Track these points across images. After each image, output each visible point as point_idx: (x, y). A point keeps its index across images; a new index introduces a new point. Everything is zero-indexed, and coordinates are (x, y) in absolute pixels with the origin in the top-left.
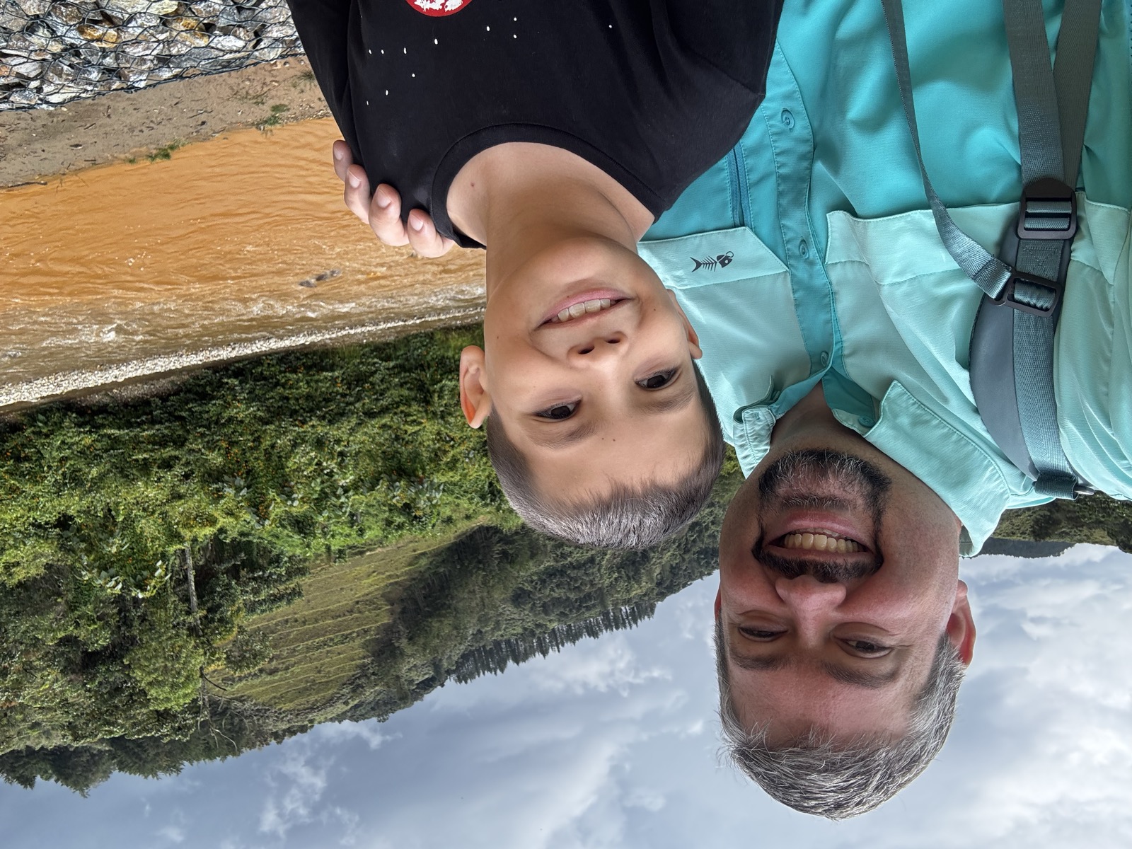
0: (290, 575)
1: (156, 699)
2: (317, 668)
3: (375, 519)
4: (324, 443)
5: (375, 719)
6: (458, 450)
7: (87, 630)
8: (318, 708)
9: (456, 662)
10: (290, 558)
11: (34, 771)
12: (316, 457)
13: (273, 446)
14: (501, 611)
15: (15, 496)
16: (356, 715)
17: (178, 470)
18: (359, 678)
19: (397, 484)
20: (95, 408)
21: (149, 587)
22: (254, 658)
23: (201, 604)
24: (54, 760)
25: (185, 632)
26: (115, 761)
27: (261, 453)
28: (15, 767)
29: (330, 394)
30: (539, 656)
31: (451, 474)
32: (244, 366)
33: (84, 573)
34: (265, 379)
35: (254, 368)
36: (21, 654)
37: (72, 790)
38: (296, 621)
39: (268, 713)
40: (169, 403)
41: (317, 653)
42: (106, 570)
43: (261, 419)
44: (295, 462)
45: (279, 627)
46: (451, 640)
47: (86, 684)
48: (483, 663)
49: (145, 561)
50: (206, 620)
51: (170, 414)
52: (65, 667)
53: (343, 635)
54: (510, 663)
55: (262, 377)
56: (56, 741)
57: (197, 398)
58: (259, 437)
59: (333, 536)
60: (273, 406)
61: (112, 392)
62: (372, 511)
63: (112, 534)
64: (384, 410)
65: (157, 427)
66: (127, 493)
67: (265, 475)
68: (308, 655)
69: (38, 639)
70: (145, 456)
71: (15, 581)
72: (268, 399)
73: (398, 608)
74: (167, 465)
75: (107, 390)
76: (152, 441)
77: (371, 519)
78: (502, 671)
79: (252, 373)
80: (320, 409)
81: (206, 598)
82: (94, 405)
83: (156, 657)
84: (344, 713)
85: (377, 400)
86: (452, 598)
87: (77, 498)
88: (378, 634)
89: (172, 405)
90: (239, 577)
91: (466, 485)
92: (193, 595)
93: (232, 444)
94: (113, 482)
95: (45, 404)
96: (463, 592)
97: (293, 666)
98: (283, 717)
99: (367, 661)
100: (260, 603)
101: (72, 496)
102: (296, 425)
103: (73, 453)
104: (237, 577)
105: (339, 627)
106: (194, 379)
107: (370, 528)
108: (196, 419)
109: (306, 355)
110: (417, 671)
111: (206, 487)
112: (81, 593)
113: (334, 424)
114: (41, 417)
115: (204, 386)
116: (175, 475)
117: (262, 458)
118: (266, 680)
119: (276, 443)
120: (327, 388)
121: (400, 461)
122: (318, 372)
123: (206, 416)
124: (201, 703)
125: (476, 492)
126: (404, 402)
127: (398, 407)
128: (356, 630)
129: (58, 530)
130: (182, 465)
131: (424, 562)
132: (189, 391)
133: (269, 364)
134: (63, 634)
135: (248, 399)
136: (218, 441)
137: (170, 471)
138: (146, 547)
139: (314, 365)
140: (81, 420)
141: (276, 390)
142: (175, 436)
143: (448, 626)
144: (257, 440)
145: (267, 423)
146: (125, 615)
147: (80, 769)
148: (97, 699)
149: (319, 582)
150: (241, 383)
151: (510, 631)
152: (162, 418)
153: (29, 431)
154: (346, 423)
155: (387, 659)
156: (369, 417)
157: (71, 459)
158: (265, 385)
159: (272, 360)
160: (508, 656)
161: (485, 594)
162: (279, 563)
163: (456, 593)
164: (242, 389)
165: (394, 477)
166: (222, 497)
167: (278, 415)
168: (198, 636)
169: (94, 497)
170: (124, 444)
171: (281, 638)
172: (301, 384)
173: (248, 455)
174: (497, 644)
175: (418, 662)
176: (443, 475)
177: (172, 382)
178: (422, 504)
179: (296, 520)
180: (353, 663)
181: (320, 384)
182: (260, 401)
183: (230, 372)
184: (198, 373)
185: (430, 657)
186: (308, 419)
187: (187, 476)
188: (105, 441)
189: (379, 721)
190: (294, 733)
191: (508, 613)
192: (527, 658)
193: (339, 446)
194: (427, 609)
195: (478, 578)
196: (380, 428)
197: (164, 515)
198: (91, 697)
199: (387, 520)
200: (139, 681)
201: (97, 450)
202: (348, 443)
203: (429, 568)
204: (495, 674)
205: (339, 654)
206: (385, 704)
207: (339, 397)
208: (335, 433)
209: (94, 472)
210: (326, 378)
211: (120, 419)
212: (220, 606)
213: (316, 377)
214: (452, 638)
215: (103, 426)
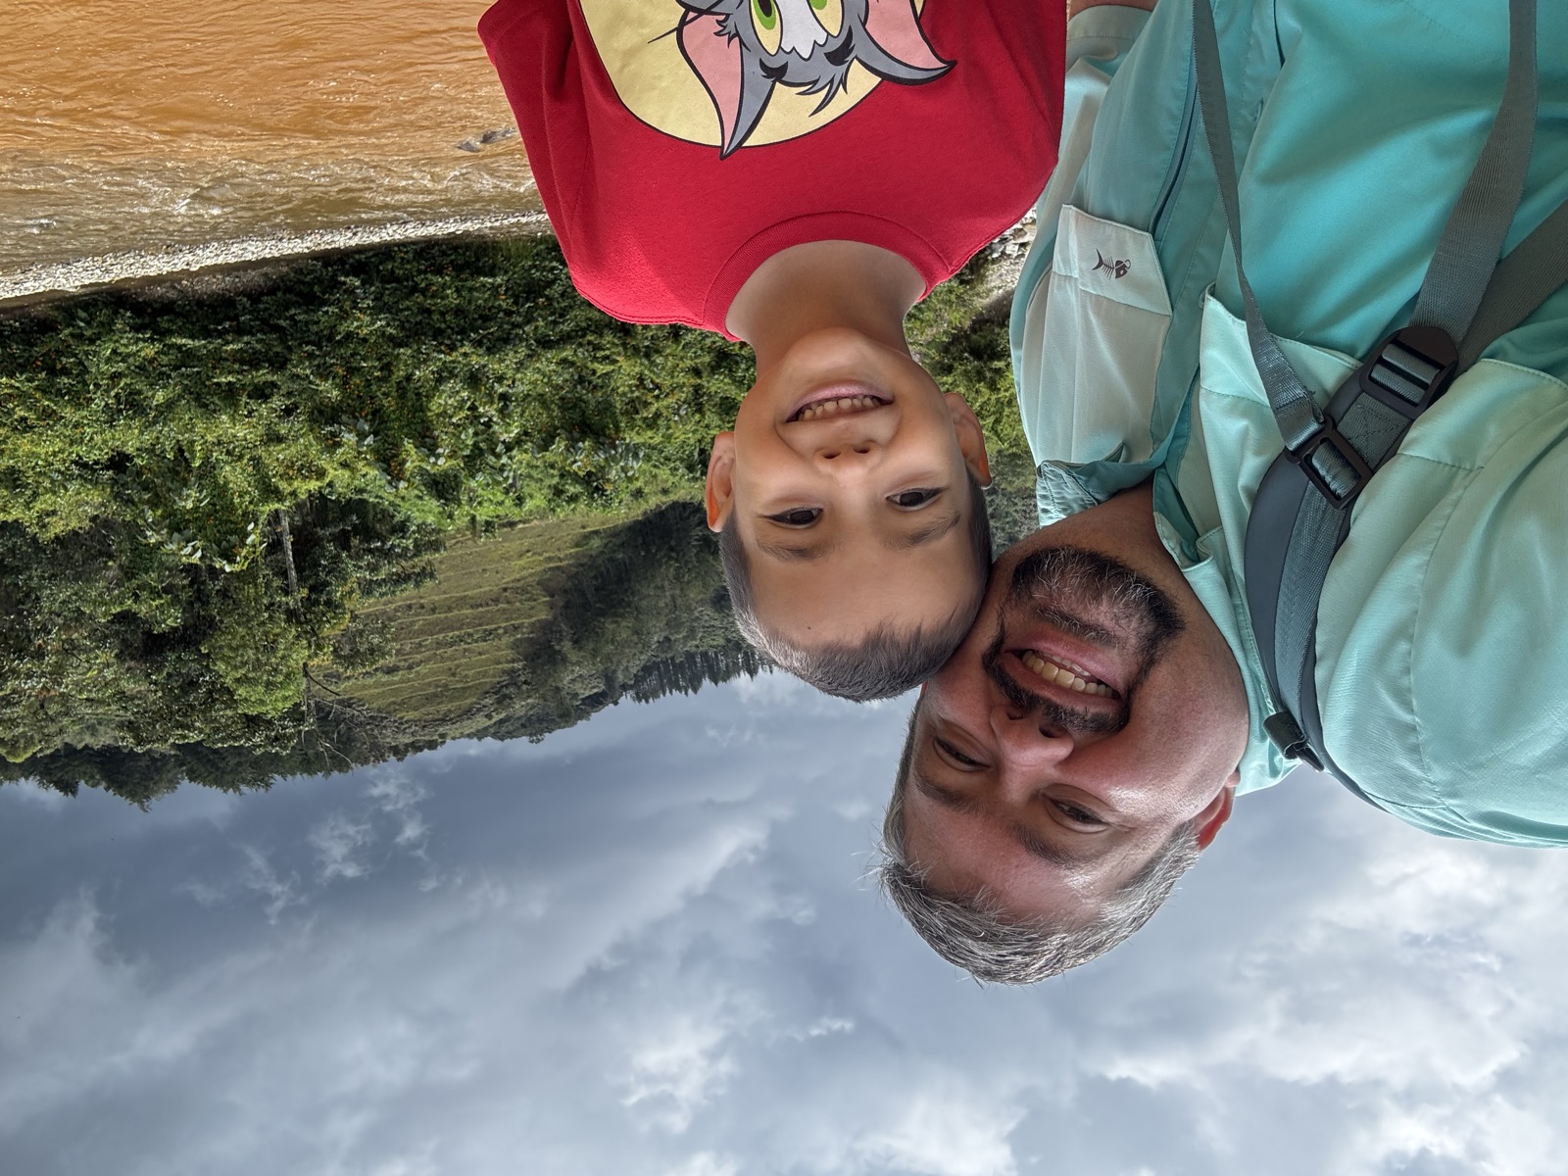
0: (419, 549)
1: (246, 700)
2: (450, 669)
3: (538, 485)
4: (480, 380)
5: (525, 739)
6: (665, 403)
7: (151, 605)
8: (451, 719)
9: (635, 675)
10: (418, 526)
11: (77, 776)
12: (469, 399)
13: (409, 378)
14: (697, 614)
15: (51, 423)
16: (502, 731)
17: (277, 402)
18: (506, 686)
19: (580, 444)
20: (157, 306)
21: (238, 559)
22: (372, 654)
23: (301, 579)
24: (101, 763)
25: (283, 616)
26: (184, 768)
27: (392, 386)
28: (51, 769)
29: (490, 309)
30: (744, 676)
31: (650, 433)
32: (366, 258)
33: (149, 533)
34: (397, 280)
35: (381, 263)
36: (59, 630)
37: (128, 801)
38: (422, 607)
39: (385, 722)
40: (262, 306)
41: (450, 651)
42: (179, 531)
43: (391, 338)
44: (440, 404)
45: (399, 614)
46: (629, 647)
47: (151, 674)
48: (670, 679)
49: (232, 522)
50: (310, 603)
51: (264, 321)
52: (122, 652)
53: (486, 630)
54: (706, 682)
55: (392, 277)
56: (105, 738)
57: (301, 301)
58: (389, 364)
59: (480, 503)
60: (408, 321)
61: (180, 283)
62: (534, 473)
63: (185, 483)
64: (565, 339)
65: (245, 339)
66: (206, 429)
67: (397, 419)
68: (438, 652)
69: (84, 613)
70: (230, 378)
71: (51, 535)
72: (402, 310)
73: (560, 602)
74: (262, 393)
75: (173, 281)
76: (239, 358)
77: (533, 484)
78: (695, 690)
79: (379, 271)
80: (476, 331)
81: (307, 573)
82: (156, 301)
83: (244, 646)
84: (486, 729)
85: (555, 323)
86: (633, 593)
87: (136, 431)
88: (532, 632)
89: (266, 309)
90: (350, 547)
91: (669, 450)
92: (290, 568)
93: (352, 371)
94: (186, 413)
95: (86, 295)
96: (648, 587)
97: (418, 665)
98: (406, 729)
99: (518, 665)
100: (379, 584)
101: (130, 428)
102: (441, 352)
103: (128, 368)
104: (346, 547)
105: (479, 621)
106: (296, 273)
107: (531, 496)
108: (302, 334)
109: (456, 249)
110: (583, 683)
111: (317, 430)
112: (140, 556)
113: (494, 354)
114: (82, 314)
115: (311, 285)
116: (272, 408)
117: (393, 394)
118: (383, 680)
119: (413, 374)
120: (485, 300)
121: (584, 413)
122: (472, 275)
123: (315, 328)
124: (304, 708)
125: (682, 460)
126: (593, 328)
127: (584, 336)
128: (503, 625)
129: (111, 472)
130: (283, 395)
131: (596, 543)
132: (289, 290)
133: (403, 259)
134: (119, 610)
135: (373, 308)
136: (332, 365)
137: (265, 402)
138: (232, 503)
139: (467, 265)
140: (138, 321)
141: (414, 298)
142: (271, 353)
143: (626, 629)
144: (387, 368)
145: (400, 346)
146: (199, 588)
147: (138, 776)
148: (164, 694)
149: (454, 558)
150: (363, 283)
151: (708, 641)
152: (252, 327)
153: (67, 332)
154: (511, 354)
155: (543, 665)
156: (544, 348)
157: (126, 376)
158: (396, 289)
159: (406, 253)
160: (704, 673)
161: (678, 592)
162: (405, 533)
163: (638, 587)
164: (365, 292)
165: (576, 435)
166: (339, 445)
167: (416, 334)
168: (299, 623)
169: (161, 432)
170: (200, 359)
171: (402, 629)
172: (449, 292)
173: (374, 388)
174: (690, 656)
175: (584, 672)
176: (638, 433)
177: (266, 275)
178: (613, 475)
179: (434, 480)
180: (500, 666)
181: (475, 294)
182: (390, 313)
183: (347, 266)
184: (302, 264)
185: (601, 667)
186: (458, 344)
187: (288, 412)
188: (173, 355)
189: (532, 742)
190: (420, 749)
191: (706, 618)
192: (729, 678)
193: (501, 385)
194: (598, 605)
195: (669, 570)
196: (558, 364)
197: (256, 462)
198: (156, 691)
199: (555, 487)
200: (221, 676)
201: (162, 366)
202: (513, 382)
203: (603, 552)
204: (686, 693)
205: (480, 654)
206: (540, 720)
207: (501, 315)
208: (496, 366)
209: (160, 396)
210: (484, 286)
211: (193, 324)
212: (327, 584)
213: (469, 284)
214: (632, 645)
215: (170, 332)
